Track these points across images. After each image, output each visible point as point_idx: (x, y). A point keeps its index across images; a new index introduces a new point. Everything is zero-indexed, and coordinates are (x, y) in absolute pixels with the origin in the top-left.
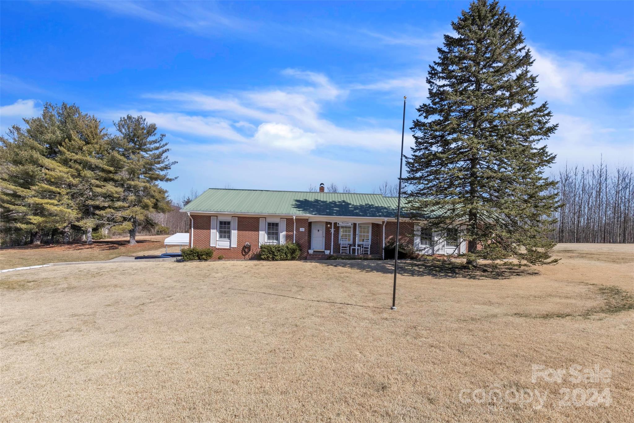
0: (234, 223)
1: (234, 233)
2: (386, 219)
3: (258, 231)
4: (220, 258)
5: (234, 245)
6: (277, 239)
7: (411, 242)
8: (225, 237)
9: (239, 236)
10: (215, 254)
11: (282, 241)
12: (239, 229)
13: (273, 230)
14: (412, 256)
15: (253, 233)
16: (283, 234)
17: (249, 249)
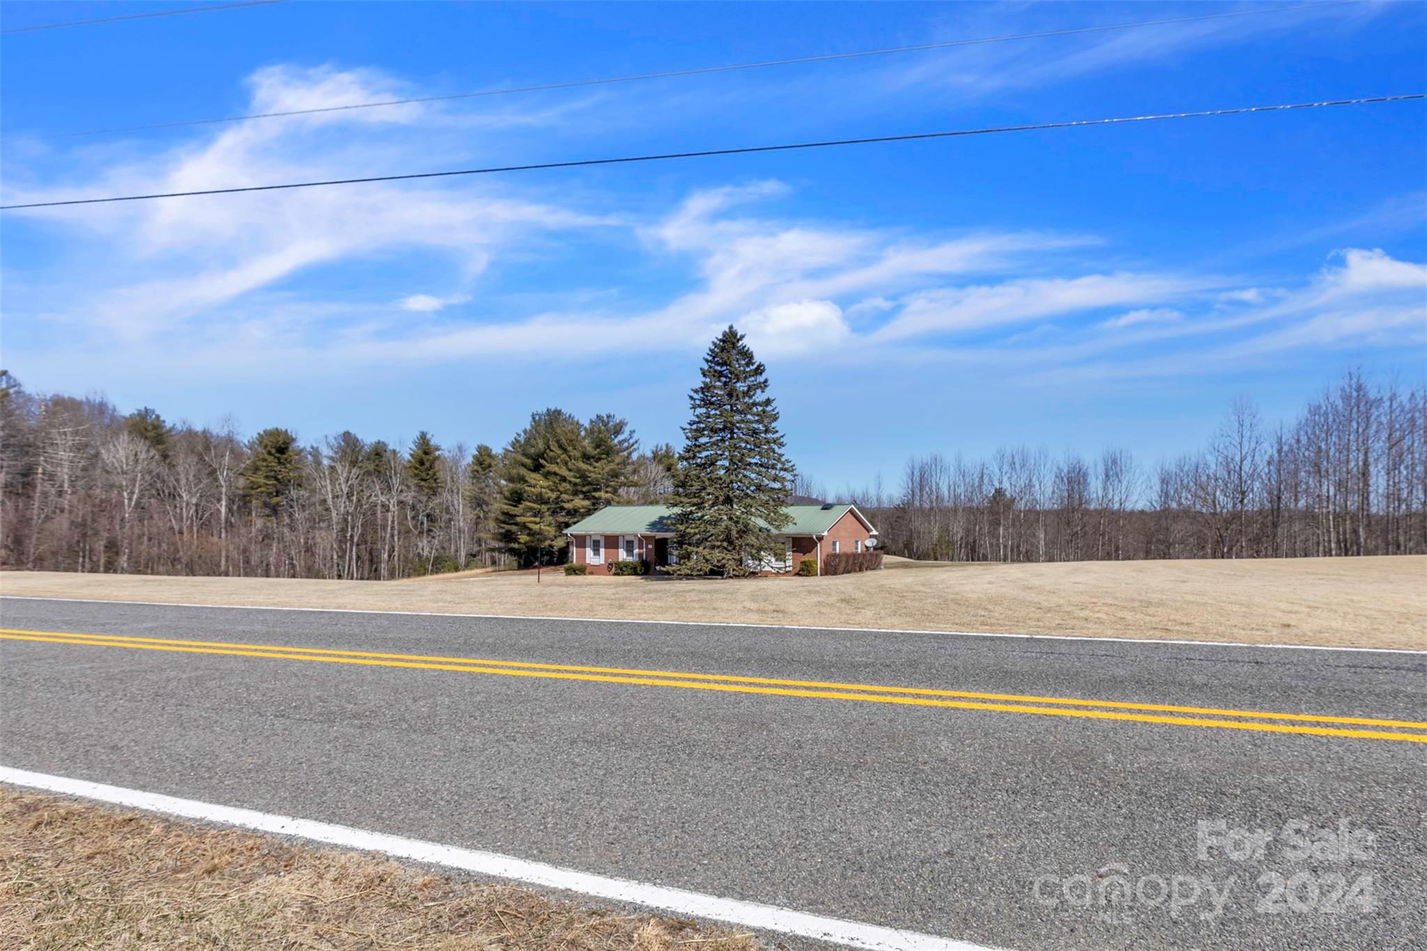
1: (602, 551)
3: (618, 548)
4: (591, 573)
5: (602, 561)
6: (632, 555)
8: (597, 555)
9: (605, 553)
11: (636, 557)
12: (605, 548)
13: (629, 547)
15: (615, 550)
16: (636, 551)
17: (612, 565)
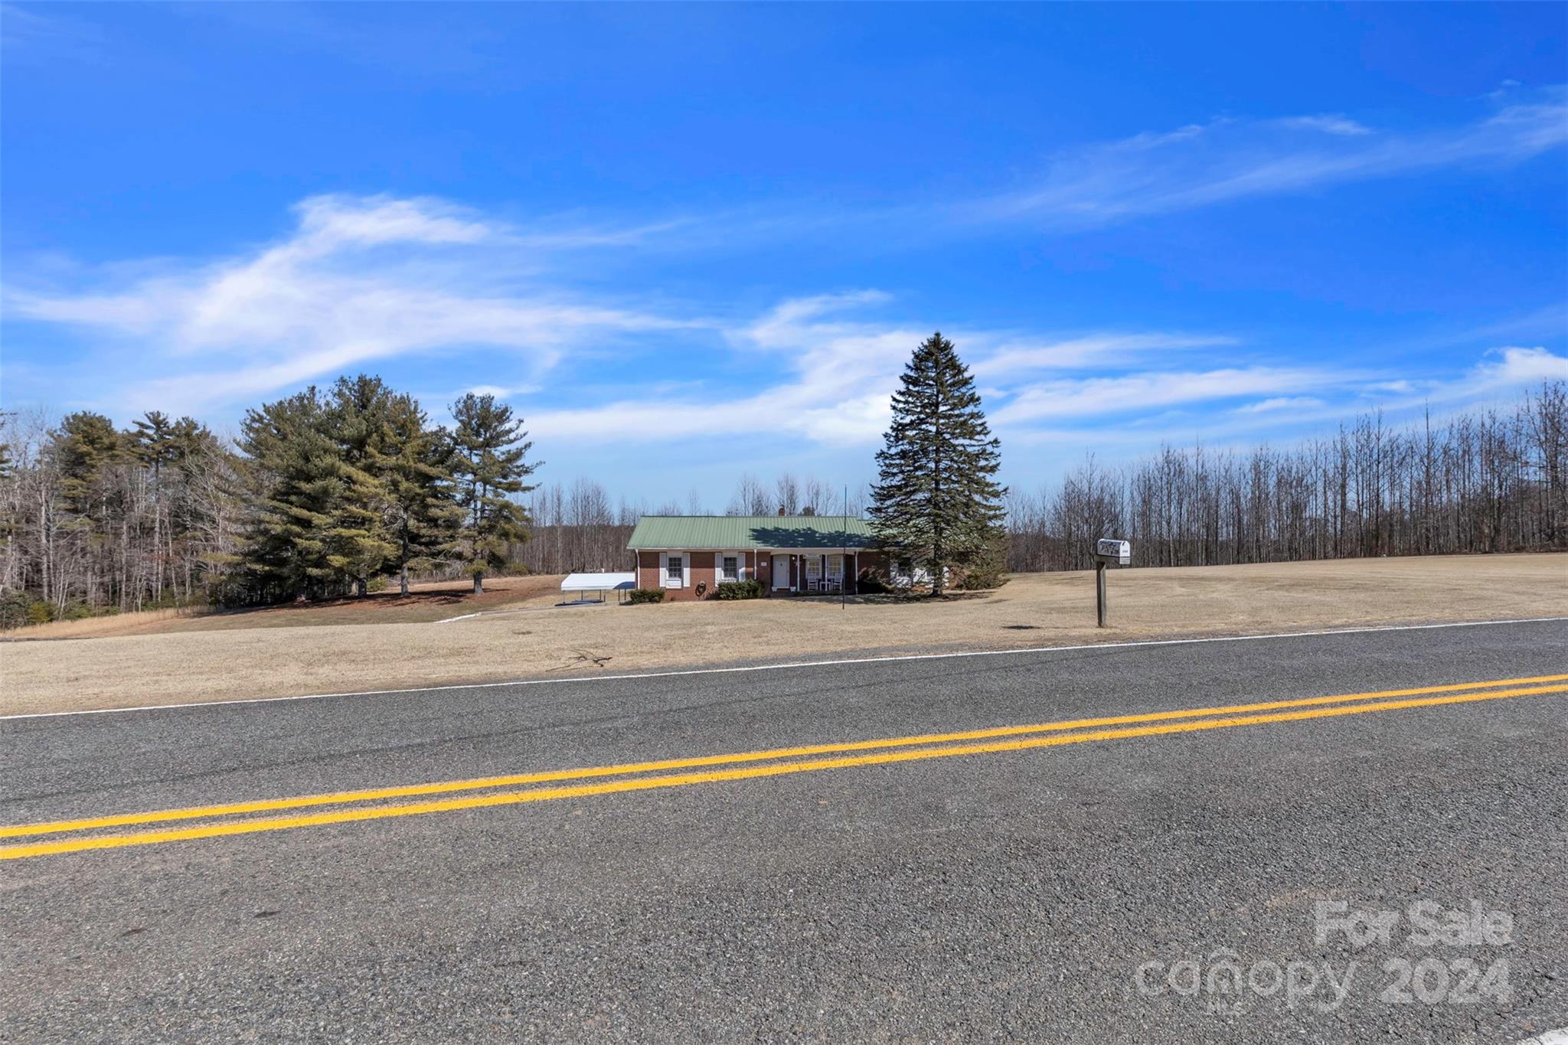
0: (686, 560)
1: (687, 571)
2: (859, 549)
3: (713, 567)
4: (672, 600)
5: (687, 584)
6: (736, 575)
7: (887, 574)
8: (675, 576)
9: (692, 574)
10: (666, 596)
11: (742, 577)
12: (692, 567)
13: (730, 565)
14: (888, 590)
15: (708, 570)
16: (742, 570)
17: (704, 588)
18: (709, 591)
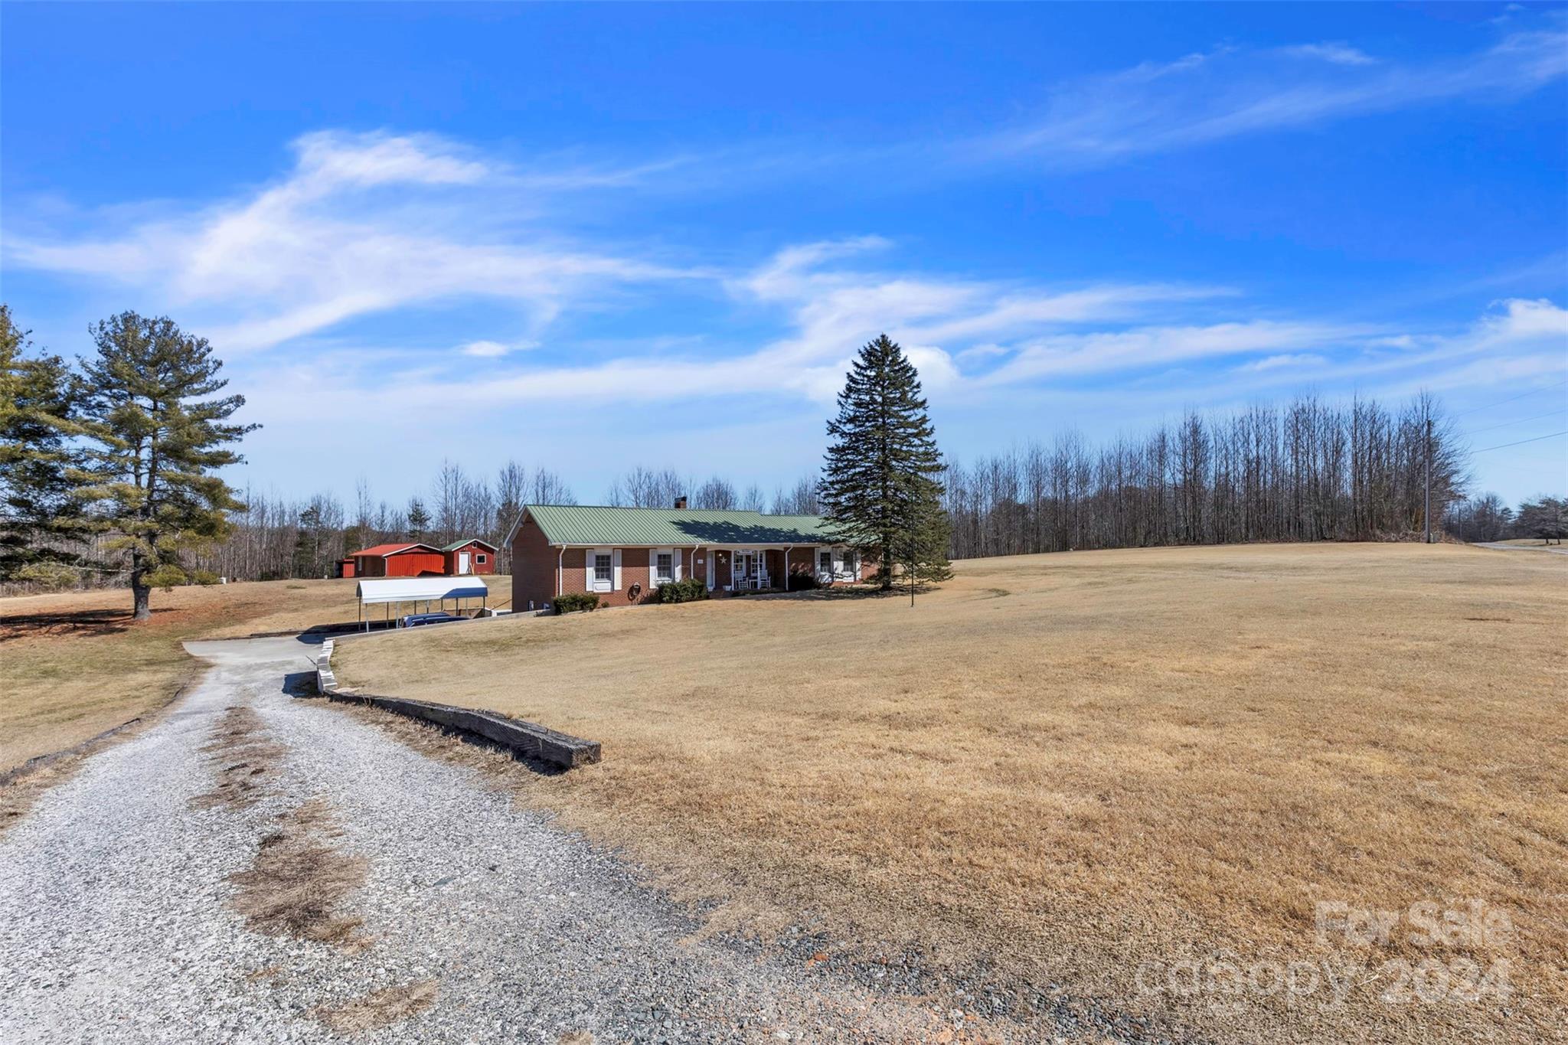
1: (618, 571)
2: (792, 545)
3: (648, 566)
6: (671, 575)
7: (813, 569)
10: (601, 601)
11: (678, 575)
12: (624, 565)
13: (665, 564)
14: (819, 586)
15: (642, 568)
16: (679, 568)
17: (639, 590)
18: (644, 593)
